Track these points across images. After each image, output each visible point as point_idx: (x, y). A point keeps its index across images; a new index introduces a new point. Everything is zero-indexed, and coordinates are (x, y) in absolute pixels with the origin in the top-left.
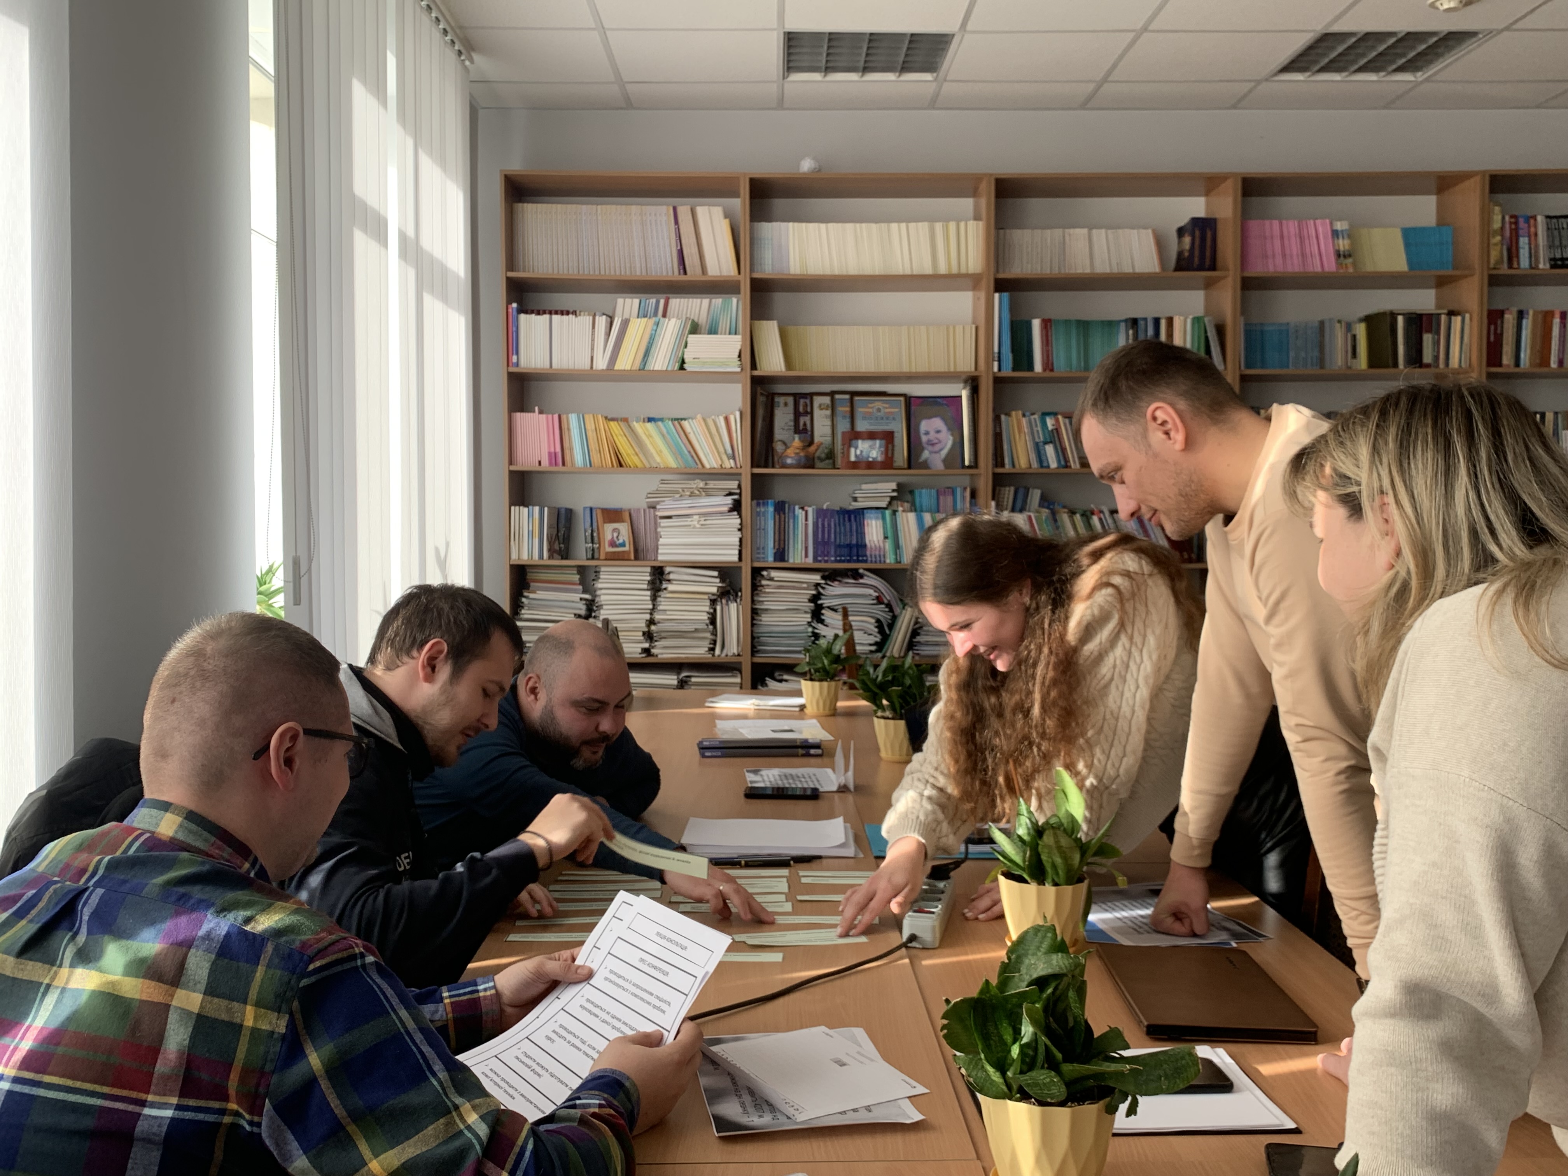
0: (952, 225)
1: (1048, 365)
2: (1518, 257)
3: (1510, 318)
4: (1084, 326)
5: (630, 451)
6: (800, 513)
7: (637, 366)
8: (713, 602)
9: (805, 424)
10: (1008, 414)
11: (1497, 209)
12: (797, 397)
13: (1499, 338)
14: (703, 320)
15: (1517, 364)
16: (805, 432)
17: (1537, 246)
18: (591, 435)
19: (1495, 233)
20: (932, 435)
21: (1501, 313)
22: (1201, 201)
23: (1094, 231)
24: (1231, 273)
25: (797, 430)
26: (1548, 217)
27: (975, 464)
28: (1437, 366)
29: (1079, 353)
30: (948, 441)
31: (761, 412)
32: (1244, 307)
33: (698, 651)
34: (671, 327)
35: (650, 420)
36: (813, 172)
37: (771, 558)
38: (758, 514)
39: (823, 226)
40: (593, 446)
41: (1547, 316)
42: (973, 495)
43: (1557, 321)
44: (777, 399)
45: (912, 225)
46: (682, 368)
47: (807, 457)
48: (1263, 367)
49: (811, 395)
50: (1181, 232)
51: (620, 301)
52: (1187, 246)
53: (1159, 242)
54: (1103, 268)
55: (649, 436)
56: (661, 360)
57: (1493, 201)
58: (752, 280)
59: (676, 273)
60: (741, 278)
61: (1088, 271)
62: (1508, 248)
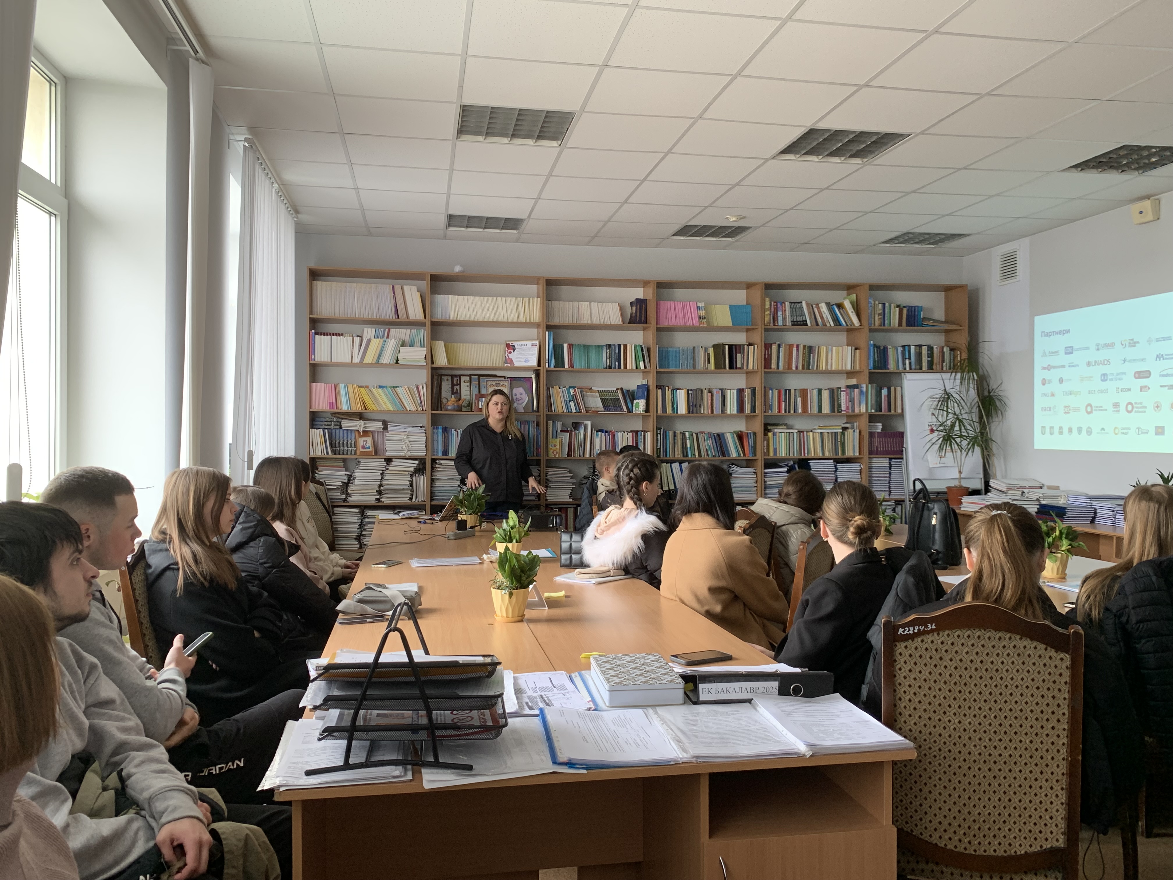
0: (526, 299)
1: (571, 365)
2: (777, 320)
3: (774, 347)
4: (587, 347)
5: (371, 402)
6: (455, 433)
7: (374, 361)
8: (412, 476)
9: (457, 389)
10: (553, 387)
11: (767, 299)
12: (453, 376)
13: (770, 356)
14: (407, 339)
15: (778, 368)
16: (457, 394)
17: (786, 315)
18: (351, 394)
19: (767, 310)
20: (518, 396)
21: (771, 345)
22: (641, 290)
23: (592, 303)
24: (652, 325)
25: (453, 393)
26: (790, 303)
27: (538, 411)
28: (743, 368)
29: (585, 360)
30: (526, 399)
31: (435, 383)
32: (658, 340)
33: (404, 499)
34: (392, 343)
35: (380, 387)
36: (461, 272)
37: (440, 454)
38: (434, 433)
39: (466, 297)
40: (352, 399)
41: (791, 346)
42: (538, 424)
43: (795, 349)
44: (443, 377)
45: (508, 299)
46: (397, 362)
47: (458, 406)
48: (668, 368)
49: (460, 376)
50: (632, 303)
51: (366, 330)
52: (634, 311)
53: (622, 309)
54: (596, 321)
55: (380, 395)
56: (387, 359)
57: (767, 295)
58: (432, 322)
59: (394, 318)
60: (426, 321)
61: (589, 322)
62: (773, 316)
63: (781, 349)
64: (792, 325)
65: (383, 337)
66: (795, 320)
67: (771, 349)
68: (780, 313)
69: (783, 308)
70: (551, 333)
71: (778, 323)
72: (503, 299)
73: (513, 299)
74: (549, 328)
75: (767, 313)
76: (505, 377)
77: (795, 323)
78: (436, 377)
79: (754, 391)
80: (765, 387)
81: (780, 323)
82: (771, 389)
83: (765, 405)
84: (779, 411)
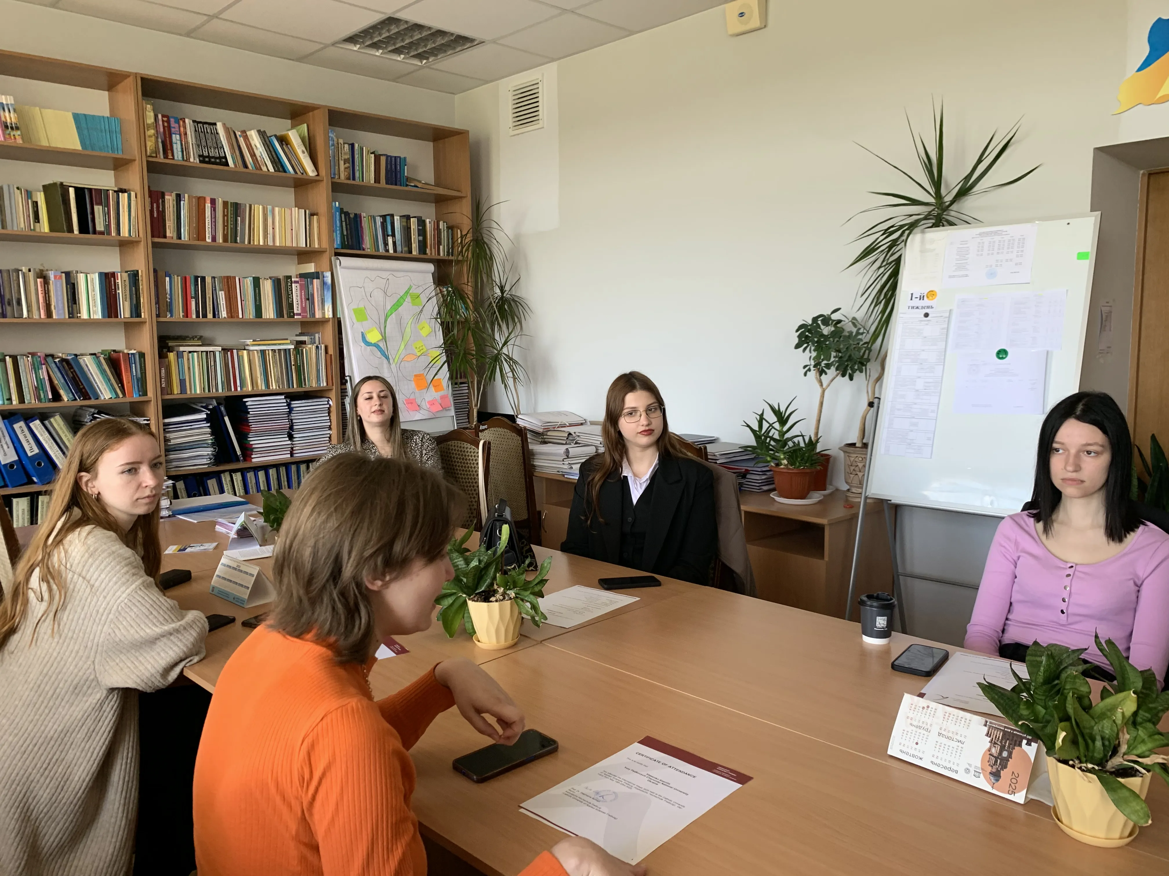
2: (172, 149)
3: (170, 199)
11: (150, 108)
13: (162, 214)
15: (179, 237)
17: (187, 143)
19: (150, 127)
21: (163, 195)
26: (193, 121)
28: (109, 233)
41: (201, 201)
43: (208, 205)
62: (162, 142)
63: (182, 202)
64: (200, 161)
66: (206, 154)
67: (163, 202)
68: (176, 138)
69: (182, 129)
71: (173, 155)
75: (152, 132)
77: (205, 160)
79: (134, 276)
80: (155, 271)
81: (178, 155)
82: (169, 275)
83: (157, 302)
84: (187, 314)
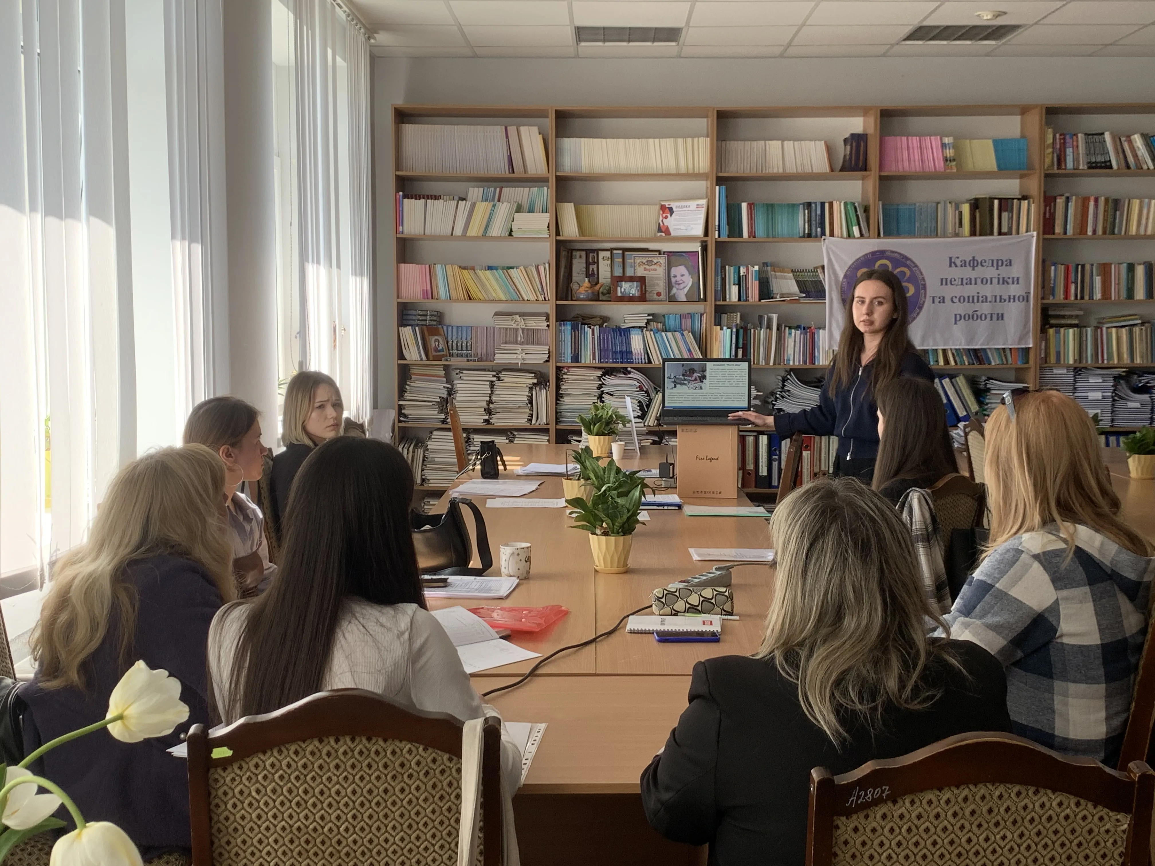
0: (689, 140)
1: (752, 234)
2: (1065, 161)
3: (1060, 201)
4: (774, 207)
5: (476, 289)
6: (589, 331)
7: (481, 234)
8: (531, 389)
11: (1050, 130)
12: (588, 252)
13: (1053, 215)
14: (524, 202)
15: (1065, 233)
16: (592, 276)
17: (1078, 154)
18: (451, 279)
20: (679, 278)
21: (1055, 198)
22: (859, 121)
23: (785, 142)
24: (873, 172)
25: (588, 275)
26: (1086, 134)
27: (705, 299)
29: (772, 225)
30: (688, 281)
31: (563, 262)
32: (882, 195)
33: (522, 421)
35: (490, 268)
37: (569, 361)
38: (560, 331)
39: (604, 140)
40: (452, 285)
41: (1085, 201)
43: (1092, 203)
45: (663, 140)
46: (510, 235)
47: (593, 293)
48: (897, 233)
49: (597, 251)
50: (845, 141)
51: (471, 190)
52: (848, 152)
53: (830, 150)
54: (791, 169)
55: (488, 280)
56: (497, 229)
57: (1048, 124)
58: (557, 177)
59: (507, 172)
60: (550, 175)
61: (781, 171)
62: (1058, 156)
63: (1070, 204)
64: (1089, 168)
65: (493, 200)
66: (1093, 160)
67: (1055, 205)
68: (1069, 151)
69: (1075, 143)
70: (724, 187)
71: (1066, 166)
72: (657, 140)
73: (670, 142)
74: (720, 181)
75: (1050, 150)
76: (659, 252)
77: (1092, 166)
78: (563, 253)
80: (1043, 261)
81: (1070, 164)
82: (1054, 264)
83: (1043, 287)
84: (1067, 296)
